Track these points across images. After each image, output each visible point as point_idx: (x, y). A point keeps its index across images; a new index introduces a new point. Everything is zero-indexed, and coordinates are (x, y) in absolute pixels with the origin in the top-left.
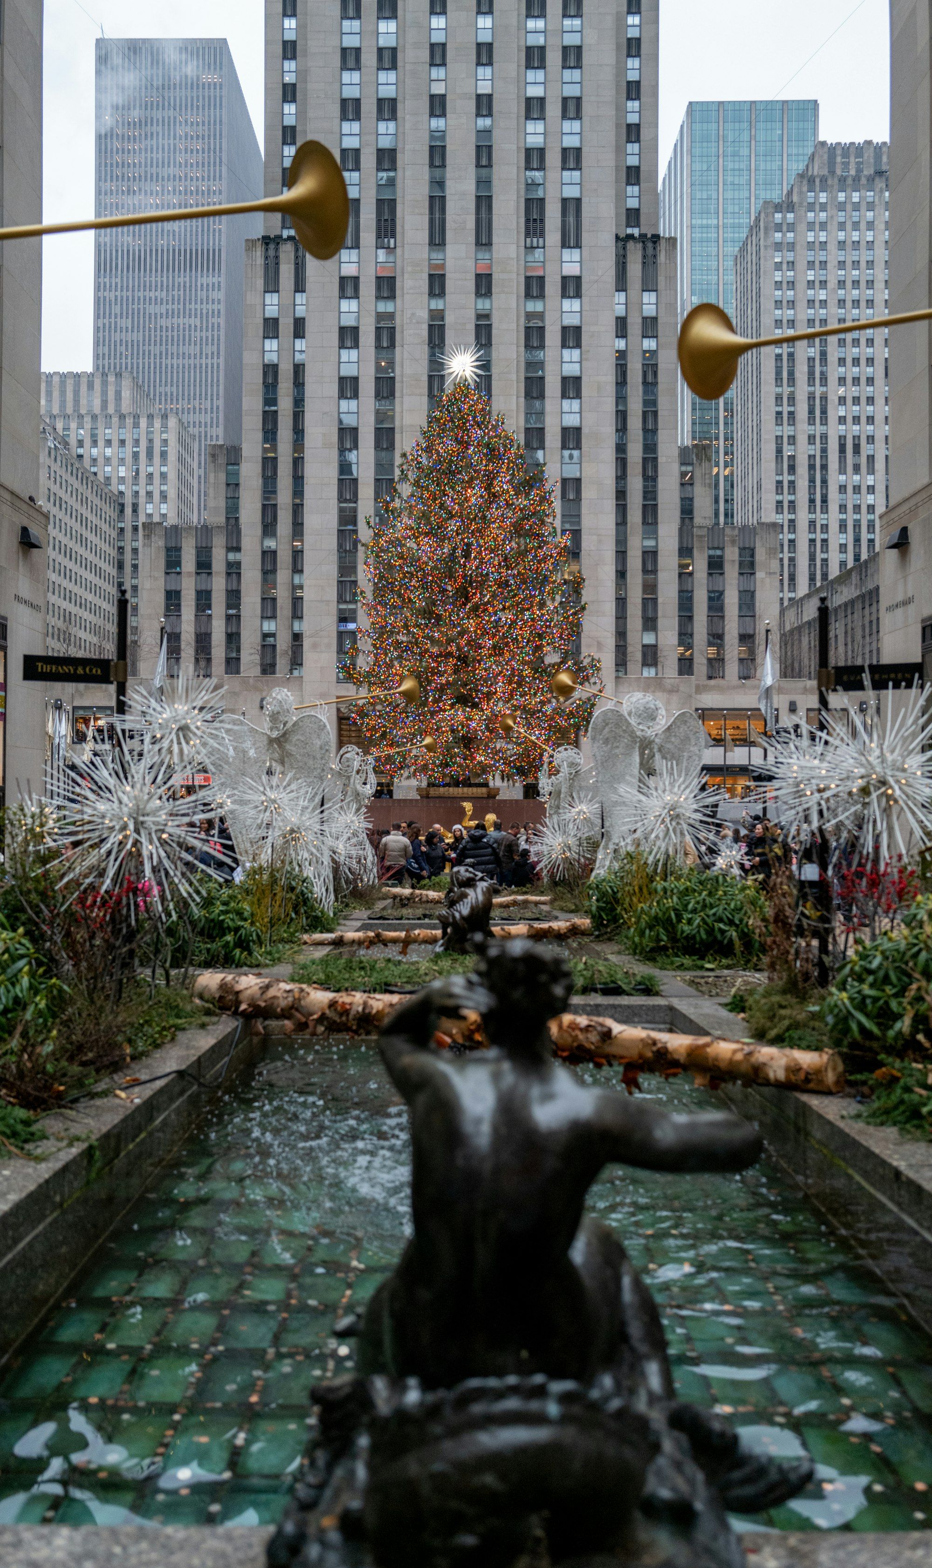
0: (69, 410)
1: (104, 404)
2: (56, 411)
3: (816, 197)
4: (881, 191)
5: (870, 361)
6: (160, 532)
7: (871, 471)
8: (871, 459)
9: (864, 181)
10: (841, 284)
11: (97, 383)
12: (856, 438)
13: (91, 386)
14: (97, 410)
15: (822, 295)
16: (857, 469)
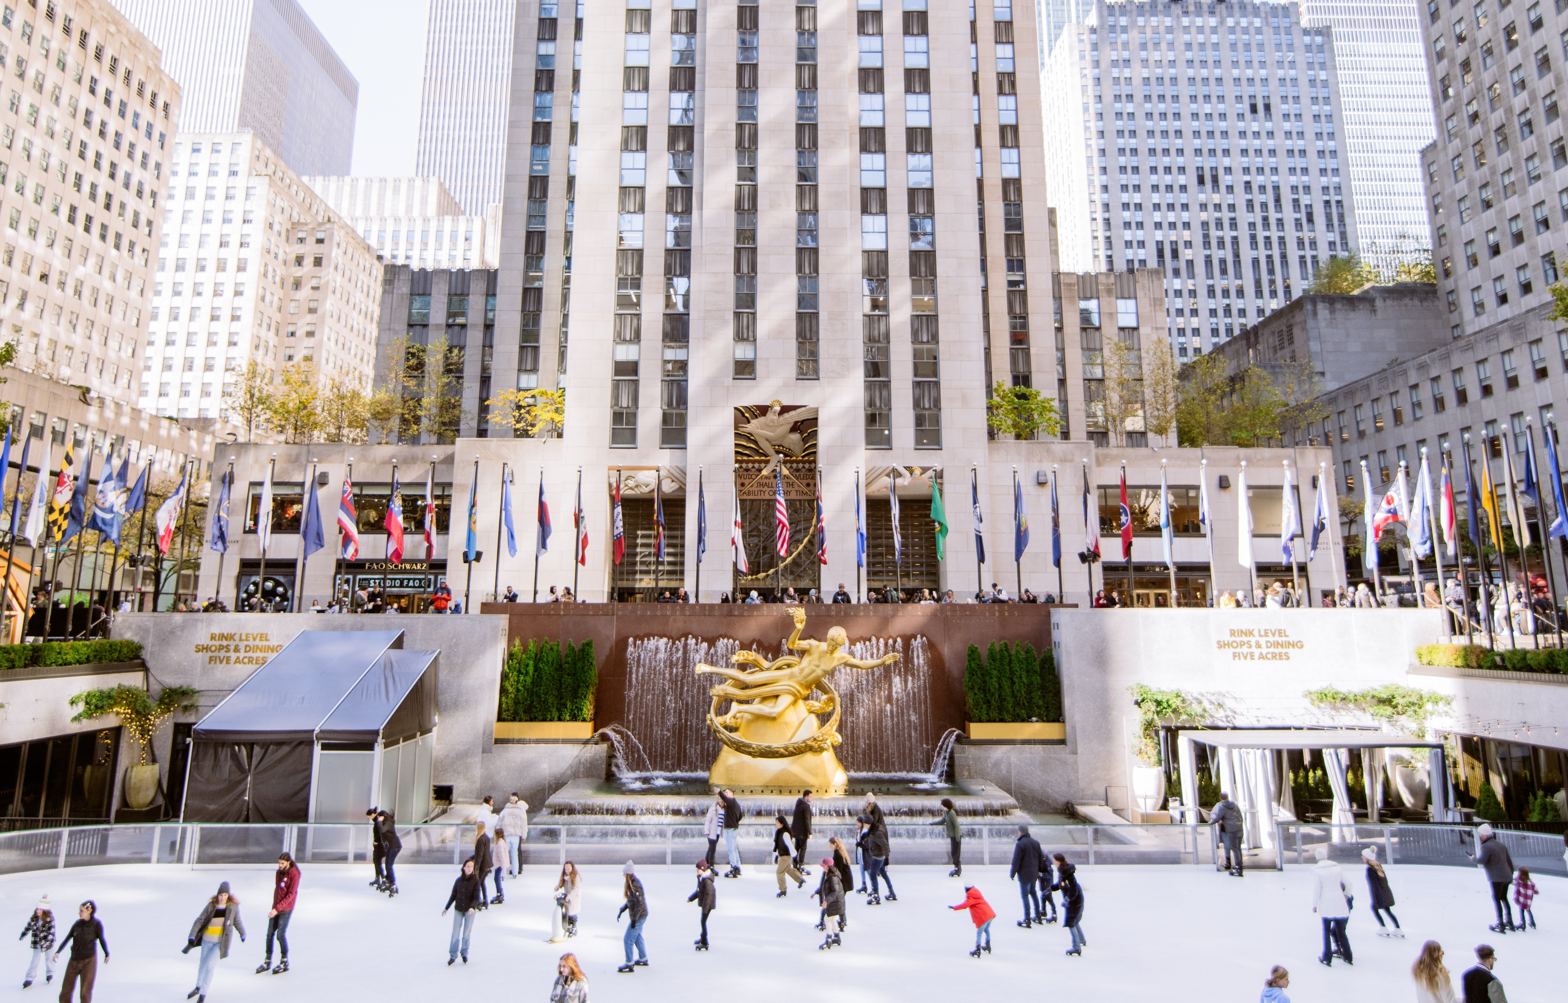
0: (373, 213)
1: (409, 208)
2: (359, 213)
3: (1116, 21)
4: (1178, 17)
5: (1182, 170)
6: (405, 277)
7: (1192, 275)
8: (1190, 263)
9: (1160, 7)
10: (1148, 98)
11: (404, 187)
12: (1174, 244)
13: (396, 190)
14: (401, 212)
15: (1130, 108)
16: (1176, 273)
